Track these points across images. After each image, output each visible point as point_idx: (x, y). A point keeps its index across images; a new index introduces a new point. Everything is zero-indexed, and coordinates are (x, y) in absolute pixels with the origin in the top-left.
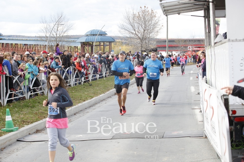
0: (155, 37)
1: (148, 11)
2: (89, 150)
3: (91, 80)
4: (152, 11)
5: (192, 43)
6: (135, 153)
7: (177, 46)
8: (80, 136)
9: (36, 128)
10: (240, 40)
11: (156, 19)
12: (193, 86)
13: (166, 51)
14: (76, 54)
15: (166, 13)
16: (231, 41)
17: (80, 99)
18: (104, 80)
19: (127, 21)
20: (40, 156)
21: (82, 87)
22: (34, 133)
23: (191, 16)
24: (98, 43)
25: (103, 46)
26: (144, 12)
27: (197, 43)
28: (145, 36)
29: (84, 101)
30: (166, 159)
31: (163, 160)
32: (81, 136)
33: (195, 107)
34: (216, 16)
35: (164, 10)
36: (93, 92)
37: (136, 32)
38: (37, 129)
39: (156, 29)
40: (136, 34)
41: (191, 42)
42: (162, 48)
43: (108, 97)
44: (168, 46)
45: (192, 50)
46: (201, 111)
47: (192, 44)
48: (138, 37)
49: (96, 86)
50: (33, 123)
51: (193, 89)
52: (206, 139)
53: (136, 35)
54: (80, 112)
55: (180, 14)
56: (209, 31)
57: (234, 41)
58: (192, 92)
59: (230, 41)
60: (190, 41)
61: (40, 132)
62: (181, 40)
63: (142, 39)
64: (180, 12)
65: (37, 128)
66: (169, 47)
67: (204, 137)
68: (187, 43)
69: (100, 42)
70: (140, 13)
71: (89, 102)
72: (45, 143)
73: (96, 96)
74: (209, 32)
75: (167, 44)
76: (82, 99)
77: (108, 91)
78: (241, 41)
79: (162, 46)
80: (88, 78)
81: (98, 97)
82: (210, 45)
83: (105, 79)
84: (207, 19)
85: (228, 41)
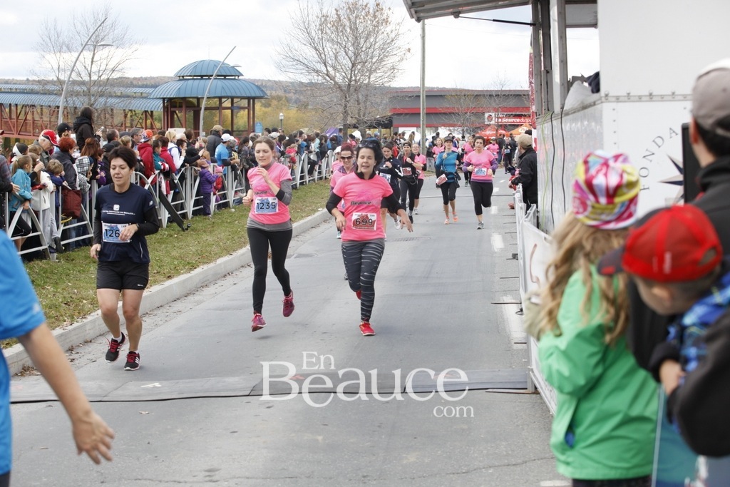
0: (386, 85)
1: (366, 6)
2: (179, 430)
3: (190, 215)
4: (378, 5)
5: (497, 102)
6: (320, 438)
7: (452, 111)
8: (155, 387)
9: (21, 360)
10: (640, 98)
11: (388, 29)
12: (500, 234)
13: (418, 126)
14: (146, 135)
15: (416, 12)
16: (614, 99)
17: (155, 271)
18: (231, 213)
19: (302, 36)
20: (32, 448)
21: (165, 236)
22: (16, 377)
23: (494, 20)
24: (215, 102)
25: (229, 111)
26: (352, 9)
27: (512, 103)
28: (355, 80)
29: (170, 277)
30: (412, 458)
31: (405, 462)
32: (157, 384)
33: (504, 298)
34: (569, 21)
35: (410, 3)
36: (197, 251)
37: (327, 70)
38: (23, 364)
39: (390, 61)
40: (327, 75)
41: (495, 101)
42: (408, 116)
43: (243, 267)
44: (425, 111)
45: (498, 122)
46: (521, 310)
47: (497, 107)
48: (336, 83)
49: (205, 232)
50: (11, 346)
51: (497, 242)
52: (534, 396)
53: (327, 78)
54: (155, 312)
55: (460, 15)
56: (548, 69)
57: (621, 99)
58: (496, 250)
59: (610, 99)
60: (491, 96)
61: (33, 374)
62: (463, 94)
63: (349, 90)
64: (460, 9)
65: (23, 362)
66: (427, 114)
67: (531, 389)
68: (484, 102)
69: (220, 98)
70: (341, 13)
71: (184, 281)
72: (47, 407)
73: (204, 263)
74: (548, 72)
75: (422, 105)
76: (162, 272)
77: (241, 248)
78: (644, 99)
79: (406, 111)
80: (182, 207)
81: (212, 265)
82: (548, 110)
83: (233, 210)
84: (541, 32)
85: (603, 99)
